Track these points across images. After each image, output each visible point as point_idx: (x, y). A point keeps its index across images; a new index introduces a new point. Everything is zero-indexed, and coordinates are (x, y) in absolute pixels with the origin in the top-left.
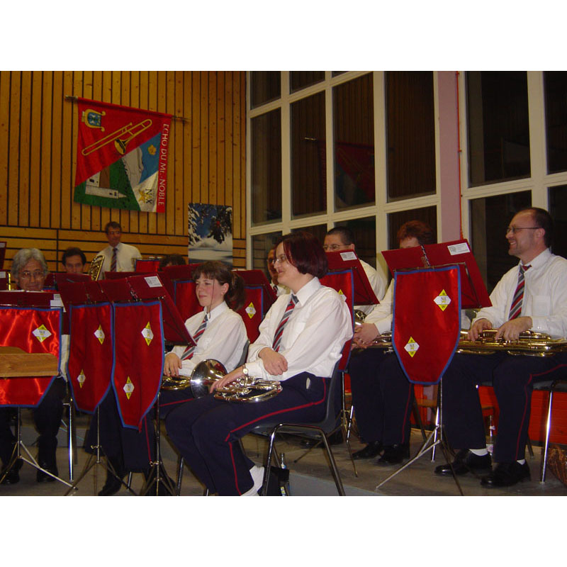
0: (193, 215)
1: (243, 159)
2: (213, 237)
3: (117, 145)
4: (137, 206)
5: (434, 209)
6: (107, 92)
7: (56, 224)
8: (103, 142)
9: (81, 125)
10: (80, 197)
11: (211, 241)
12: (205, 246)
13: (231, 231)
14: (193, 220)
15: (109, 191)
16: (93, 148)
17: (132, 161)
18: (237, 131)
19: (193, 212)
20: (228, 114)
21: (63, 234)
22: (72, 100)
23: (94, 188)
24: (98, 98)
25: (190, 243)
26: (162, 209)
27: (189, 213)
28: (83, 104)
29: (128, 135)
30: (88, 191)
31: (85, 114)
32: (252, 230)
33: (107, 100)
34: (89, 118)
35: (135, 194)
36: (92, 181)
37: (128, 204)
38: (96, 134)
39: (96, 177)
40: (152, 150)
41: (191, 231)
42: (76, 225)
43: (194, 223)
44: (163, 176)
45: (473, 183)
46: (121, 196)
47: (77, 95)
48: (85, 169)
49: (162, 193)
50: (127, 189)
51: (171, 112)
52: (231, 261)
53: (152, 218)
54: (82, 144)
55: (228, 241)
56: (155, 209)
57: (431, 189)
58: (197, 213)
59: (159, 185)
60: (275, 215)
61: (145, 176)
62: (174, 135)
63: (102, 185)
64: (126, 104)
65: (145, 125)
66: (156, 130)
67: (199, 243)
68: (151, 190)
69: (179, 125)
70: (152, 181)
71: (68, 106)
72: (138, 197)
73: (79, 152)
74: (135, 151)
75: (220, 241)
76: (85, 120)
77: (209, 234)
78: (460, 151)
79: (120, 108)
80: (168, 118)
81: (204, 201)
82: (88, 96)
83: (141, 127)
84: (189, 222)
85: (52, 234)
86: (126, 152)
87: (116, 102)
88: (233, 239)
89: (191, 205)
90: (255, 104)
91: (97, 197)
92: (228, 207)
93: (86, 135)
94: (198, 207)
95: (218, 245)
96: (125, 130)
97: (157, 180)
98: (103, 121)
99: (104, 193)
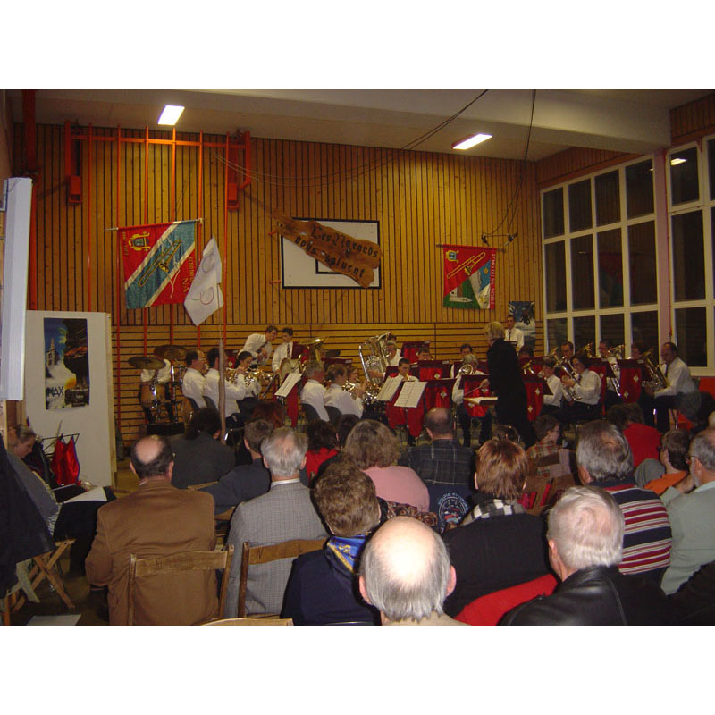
0: (511, 309)
1: (540, 270)
2: (523, 321)
3: (466, 270)
4: (479, 306)
5: (656, 312)
6: (459, 239)
7: (434, 320)
8: (459, 269)
9: (446, 260)
10: (447, 304)
11: (522, 324)
13: (534, 317)
15: (463, 298)
16: (453, 273)
17: (475, 279)
18: (536, 254)
19: (511, 307)
20: (531, 242)
21: (438, 326)
22: (440, 246)
23: (454, 297)
24: (454, 243)
26: (493, 307)
27: (509, 307)
28: (446, 247)
29: (472, 263)
30: (451, 299)
31: (447, 253)
32: (547, 316)
33: (459, 244)
34: (450, 256)
35: (477, 298)
36: (453, 293)
37: (473, 306)
38: (454, 265)
39: (455, 291)
40: (486, 271)
42: (445, 320)
44: (492, 286)
45: (677, 299)
46: (469, 300)
47: (443, 243)
48: (449, 286)
49: (492, 297)
50: (472, 296)
51: (496, 246)
52: (534, 336)
53: (487, 312)
54: (447, 271)
55: (533, 323)
56: (488, 307)
57: (654, 301)
58: (513, 307)
59: (491, 292)
60: (561, 306)
61: (482, 288)
62: (498, 261)
63: (459, 295)
64: (470, 245)
65: (481, 257)
66: (488, 258)
68: (486, 296)
69: (501, 254)
70: (487, 290)
71: (438, 249)
72: (479, 301)
73: (445, 278)
74: (476, 273)
75: (527, 324)
76: (447, 257)
77: (521, 320)
78: (670, 282)
79: (467, 247)
80: (494, 250)
81: (518, 300)
82: (448, 243)
83: (479, 258)
85: (432, 326)
86: (472, 273)
87: (465, 244)
88: (536, 322)
89: (509, 302)
90: (547, 236)
91: (455, 303)
92: (532, 302)
93: (449, 266)
94: (514, 303)
95: (526, 327)
96: (470, 260)
97: (490, 289)
98: (458, 256)
99: (460, 300)
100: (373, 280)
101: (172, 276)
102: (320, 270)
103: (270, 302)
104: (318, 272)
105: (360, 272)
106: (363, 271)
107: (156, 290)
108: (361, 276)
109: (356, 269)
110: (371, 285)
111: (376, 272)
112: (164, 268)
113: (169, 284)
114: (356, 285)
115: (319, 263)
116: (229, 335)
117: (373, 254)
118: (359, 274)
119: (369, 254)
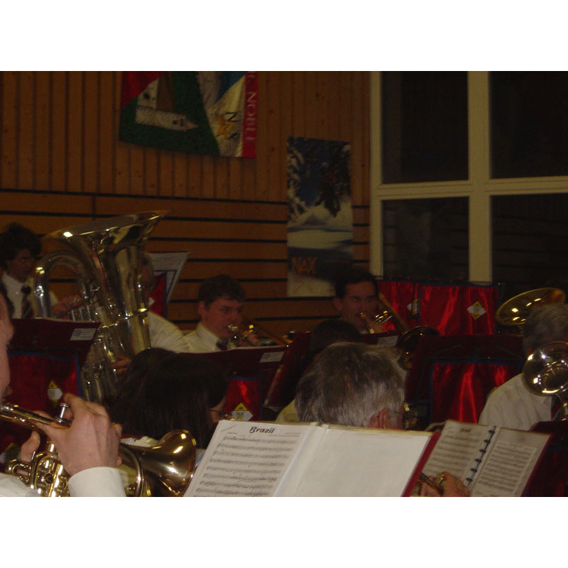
0: (294, 161)
2: (322, 204)
4: (214, 143)
7: (89, 184)
11: (320, 211)
12: (313, 223)
13: (350, 192)
14: (295, 171)
15: (172, 117)
19: (295, 157)
21: (101, 206)
23: (150, 110)
25: (289, 218)
26: (249, 150)
27: (288, 158)
30: (142, 117)
32: (382, 192)
35: (211, 121)
36: (147, 97)
37: (200, 144)
41: (291, 193)
42: (121, 186)
43: (296, 177)
44: (251, 85)
46: (190, 125)
49: (251, 119)
50: (198, 112)
52: (350, 249)
53: (235, 167)
55: (346, 210)
56: (239, 154)
58: (299, 155)
59: (247, 103)
63: (162, 107)
67: (304, 217)
68: (235, 114)
70: (235, 94)
72: (216, 128)
77: (318, 199)
81: (311, 134)
84: (289, 175)
85: (85, 204)
88: (354, 207)
89: (291, 140)
92: (346, 144)
94: (298, 144)
95: (332, 220)
97: (244, 94)
99: (166, 120)
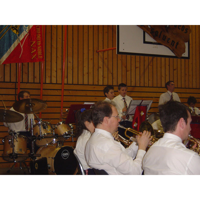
100: (184, 52)
101: (21, 39)
102: (146, 41)
103: (96, 67)
104: (145, 42)
105: (175, 44)
106: (177, 44)
107: (7, 50)
108: (176, 48)
109: (173, 41)
110: (183, 55)
111: (186, 44)
112: (15, 31)
113: (19, 45)
114: (173, 54)
115: (146, 34)
116: (66, 93)
117: (185, 31)
118: (175, 46)
119: (182, 31)
